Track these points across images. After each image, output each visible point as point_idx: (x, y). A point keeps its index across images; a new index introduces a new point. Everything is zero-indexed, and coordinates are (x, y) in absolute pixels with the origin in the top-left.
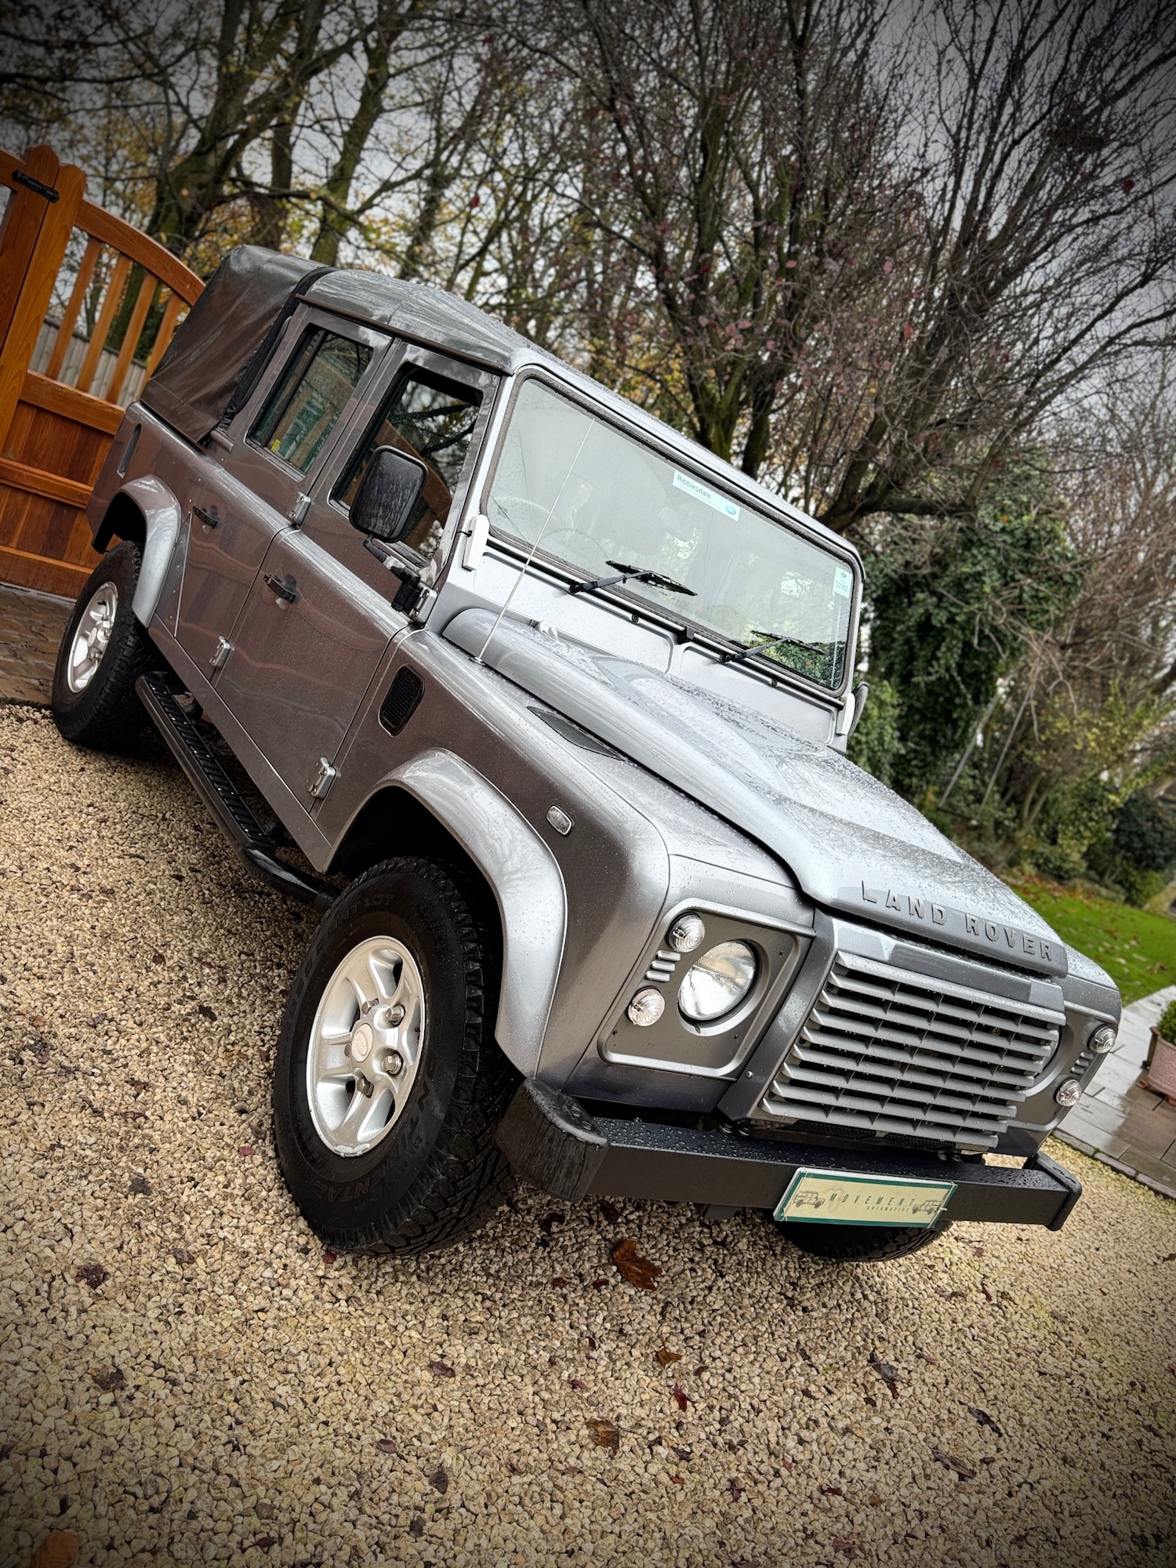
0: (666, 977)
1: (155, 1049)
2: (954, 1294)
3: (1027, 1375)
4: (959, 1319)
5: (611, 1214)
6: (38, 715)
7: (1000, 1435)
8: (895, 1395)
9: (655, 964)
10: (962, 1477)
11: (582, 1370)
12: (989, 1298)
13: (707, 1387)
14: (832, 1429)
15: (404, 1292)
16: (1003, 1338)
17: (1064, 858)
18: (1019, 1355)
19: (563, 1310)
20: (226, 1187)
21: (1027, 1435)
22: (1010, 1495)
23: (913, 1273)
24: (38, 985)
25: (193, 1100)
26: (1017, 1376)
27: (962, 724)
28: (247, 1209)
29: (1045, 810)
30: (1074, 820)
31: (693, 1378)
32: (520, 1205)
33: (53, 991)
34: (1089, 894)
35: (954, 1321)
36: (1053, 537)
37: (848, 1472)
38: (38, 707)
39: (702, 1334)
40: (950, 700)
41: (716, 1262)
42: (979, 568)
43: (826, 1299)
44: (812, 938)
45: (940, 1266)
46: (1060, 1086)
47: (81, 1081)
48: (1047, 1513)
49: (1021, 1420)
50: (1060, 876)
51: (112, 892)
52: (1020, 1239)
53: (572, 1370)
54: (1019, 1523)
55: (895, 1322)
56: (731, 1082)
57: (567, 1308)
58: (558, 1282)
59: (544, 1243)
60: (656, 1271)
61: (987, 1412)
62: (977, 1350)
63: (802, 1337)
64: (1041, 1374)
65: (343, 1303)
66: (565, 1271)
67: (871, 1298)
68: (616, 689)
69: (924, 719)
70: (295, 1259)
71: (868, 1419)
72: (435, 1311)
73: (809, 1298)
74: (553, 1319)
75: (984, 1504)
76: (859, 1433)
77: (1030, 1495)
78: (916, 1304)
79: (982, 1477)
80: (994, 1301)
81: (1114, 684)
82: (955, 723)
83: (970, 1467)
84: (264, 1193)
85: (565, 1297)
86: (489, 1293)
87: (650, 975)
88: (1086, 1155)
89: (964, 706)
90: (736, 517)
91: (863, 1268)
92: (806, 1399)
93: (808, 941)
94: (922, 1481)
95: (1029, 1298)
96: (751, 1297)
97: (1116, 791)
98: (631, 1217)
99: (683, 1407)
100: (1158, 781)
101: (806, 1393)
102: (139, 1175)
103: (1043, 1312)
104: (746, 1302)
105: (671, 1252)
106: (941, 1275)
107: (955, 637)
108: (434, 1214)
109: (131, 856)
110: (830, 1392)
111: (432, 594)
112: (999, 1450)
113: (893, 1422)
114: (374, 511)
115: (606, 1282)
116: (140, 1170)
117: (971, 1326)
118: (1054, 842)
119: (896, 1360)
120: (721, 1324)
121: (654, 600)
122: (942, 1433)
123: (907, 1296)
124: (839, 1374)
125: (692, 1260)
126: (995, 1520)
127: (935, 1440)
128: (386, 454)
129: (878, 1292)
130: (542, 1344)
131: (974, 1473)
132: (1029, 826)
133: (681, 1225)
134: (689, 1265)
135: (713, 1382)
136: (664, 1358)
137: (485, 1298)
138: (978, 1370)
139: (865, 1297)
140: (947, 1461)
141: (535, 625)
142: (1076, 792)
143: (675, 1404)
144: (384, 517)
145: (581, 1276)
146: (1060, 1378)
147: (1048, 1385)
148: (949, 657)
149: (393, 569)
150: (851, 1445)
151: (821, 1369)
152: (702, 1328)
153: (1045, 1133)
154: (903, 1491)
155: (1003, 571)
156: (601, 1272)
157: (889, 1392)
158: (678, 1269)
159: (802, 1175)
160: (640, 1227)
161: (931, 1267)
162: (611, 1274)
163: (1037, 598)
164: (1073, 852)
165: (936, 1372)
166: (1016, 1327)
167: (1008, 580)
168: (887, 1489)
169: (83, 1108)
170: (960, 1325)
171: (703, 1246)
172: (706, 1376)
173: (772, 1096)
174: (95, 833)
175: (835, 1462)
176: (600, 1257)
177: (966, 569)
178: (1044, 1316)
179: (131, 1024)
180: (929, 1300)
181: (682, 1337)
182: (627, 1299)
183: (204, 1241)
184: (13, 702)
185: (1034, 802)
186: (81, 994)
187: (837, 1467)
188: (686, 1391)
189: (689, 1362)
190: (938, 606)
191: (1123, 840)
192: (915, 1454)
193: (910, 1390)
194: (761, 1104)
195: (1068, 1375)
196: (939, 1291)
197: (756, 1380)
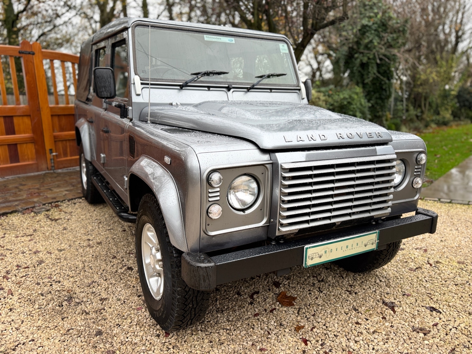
0: (218, 198)
1: (110, 286)
2: (417, 268)
3: (450, 287)
4: (419, 276)
5: (277, 285)
6: (81, 200)
7: (441, 313)
8: (395, 312)
9: (210, 195)
10: (425, 334)
11: (265, 344)
12: (431, 265)
13: (316, 334)
14: (368, 333)
15: (195, 338)
16: (439, 277)
17: (444, 118)
18: (446, 281)
19: (258, 324)
20: (130, 323)
21: (452, 309)
22: (447, 335)
23: (399, 266)
24: (71, 279)
25: (122, 298)
26: (446, 289)
27: (387, 89)
28: (138, 328)
29: (430, 105)
30: (443, 104)
31: (310, 332)
32: (242, 293)
33: (77, 280)
34: (457, 125)
35: (418, 278)
36: (390, 18)
37: (375, 347)
38: (80, 198)
39: (314, 315)
40: (380, 83)
41: (319, 288)
42: (370, 39)
43: (364, 287)
44: (272, 163)
45: (410, 261)
46: (413, 181)
47: (83, 305)
48: (464, 336)
49: (449, 305)
50: (445, 123)
51: (101, 243)
52: (442, 241)
53: (261, 345)
54: (452, 344)
55: (393, 286)
56: (268, 226)
57: (259, 323)
58: (256, 315)
59: (251, 303)
60: (294, 299)
61: (434, 306)
62: (428, 285)
63: (355, 304)
64: (456, 285)
65: (172, 349)
66: (259, 310)
67: (383, 280)
68: (213, 115)
69: (375, 93)
70: (155, 339)
71: (384, 324)
72: (206, 341)
73: (357, 288)
74: (253, 329)
75: (436, 341)
76: (379, 331)
77: (456, 332)
78: (402, 277)
79: (434, 331)
80: (433, 265)
81: (438, 57)
82: (385, 90)
83: (428, 329)
84: (145, 321)
85: (258, 319)
86: (228, 328)
87: (210, 199)
88: (465, 204)
89: (386, 83)
90: (234, 42)
91: (378, 271)
92: (357, 325)
93: (271, 165)
94: (409, 342)
95: (448, 260)
96: (333, 295)
97: (453, 90)
98: (285, 283)
99: (306, 344)
100: (466, 81)
101: (357, 323)
102: (99, 329)
103: (454, 263)
104: (332, 298)
105: (301, 290)
106: (410, 263)
107: (372, 63)
108: (183, 310)
109: (109, 230)
110: (367, 320)
111: (130, 108)
112: (440, 319)
113: (394, 322)
114: (102, 90)
115: (275, 309)
116: (100, 328)
117: (425, 277)
118: (438, 114)
119: (395, 299)
120: (322, 309)
121: (214, 80)
122: (415, 320)
123: (398, 275)
124: (371, 312)
125: (309, 290)
126: (441, 346)
127: (412, 324)
128: (97, 70)
129: (386, 278)
130: (249, 339)
131: (430, 331)
132: (426, 112)
133: (305, 280)
134: (309, 292)
135: (318, 331)
136: (298, 328)
137: (227, 330)
138: (428, 292)
139: (381, 281)
140: (418, 330)
141: (171, 104)
142: (440, 96)
143: (303, 344)
144: (105, 91)
145: (265, 310)
146: (464, 284)
147: (459, 288)
148: (373, 70)
149: (115, 106)
150: (377, 337)
151: (363, 312)
152: (313, 313)
153: (417, 200)
154: (400, 347)
155: (379, 36)
156: (273, 306)
157: (392, 312)
158: (304, 295)
159: (307, 248)
160: (289, 285)
161: (406, 262)
162: (278, 306)
163: (393, 39)
164: (447, 115)
165: (411, 298)
166: (444, 271)
167: (381, 38)
168: (392, 349)
169: (83, 313)
170: (420, 279)
171: (314, 284)
172: (315, 330)
173: (282, 225)
174: (97, 227)
175: (370, 346)
176: (273, 301)
177: (366, 41)
178: (455, 264)
179: (102, 281)
180: (407, 274)
181: (306, 319)
182: (284, 312)
183: (120, 344)
184: (72, 199)
185: (425, 105)
186: (86, 277)
187: (371, 347)
188: (307, 338)
189: (308, 327)
190: (363, 56)
191: (462, 104)
192: (404, 332)
193: (401, 308)
194: (279, 229)
195: (467, 282)
196: (411, 269)
197: (336, 325)
